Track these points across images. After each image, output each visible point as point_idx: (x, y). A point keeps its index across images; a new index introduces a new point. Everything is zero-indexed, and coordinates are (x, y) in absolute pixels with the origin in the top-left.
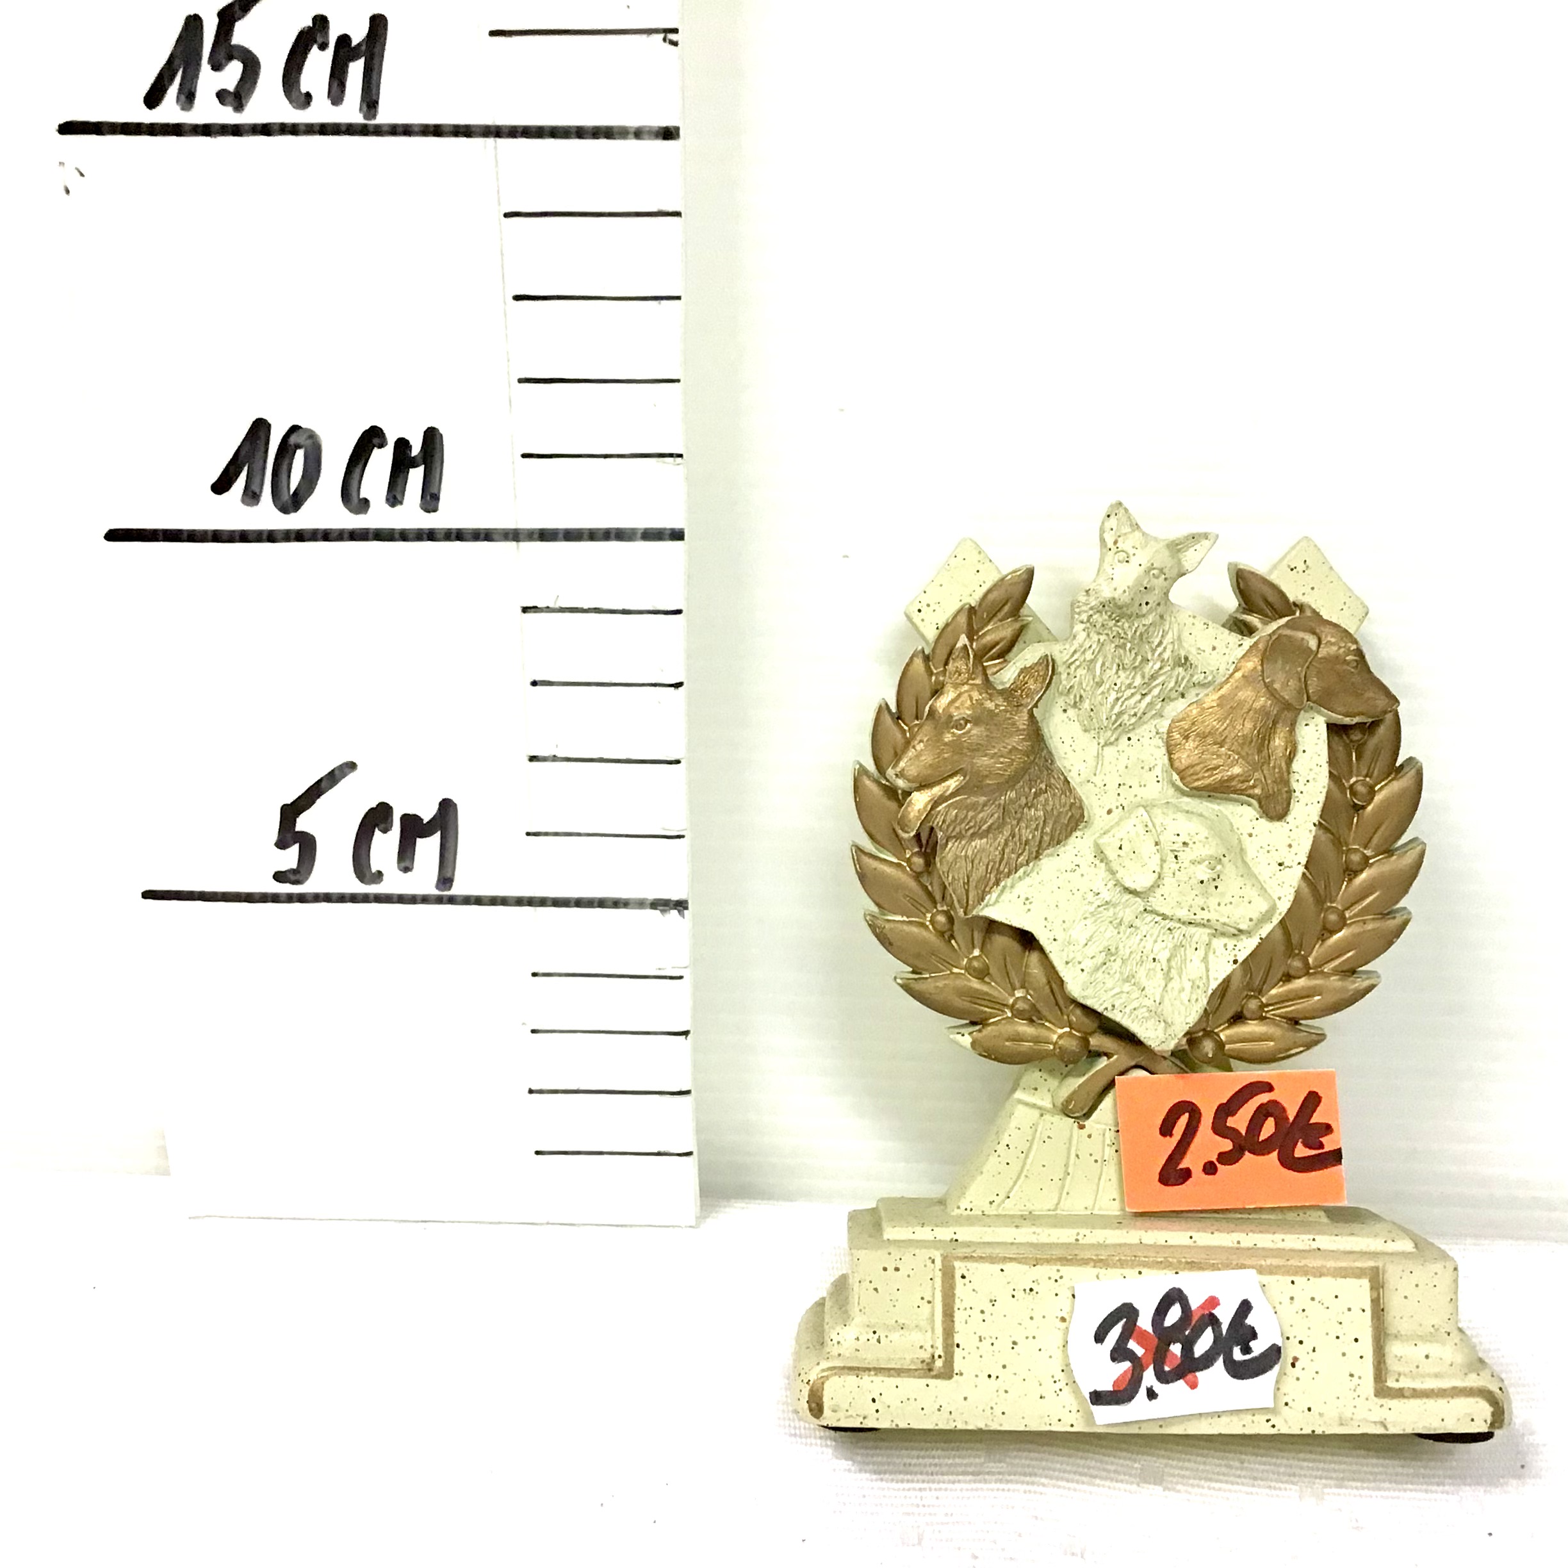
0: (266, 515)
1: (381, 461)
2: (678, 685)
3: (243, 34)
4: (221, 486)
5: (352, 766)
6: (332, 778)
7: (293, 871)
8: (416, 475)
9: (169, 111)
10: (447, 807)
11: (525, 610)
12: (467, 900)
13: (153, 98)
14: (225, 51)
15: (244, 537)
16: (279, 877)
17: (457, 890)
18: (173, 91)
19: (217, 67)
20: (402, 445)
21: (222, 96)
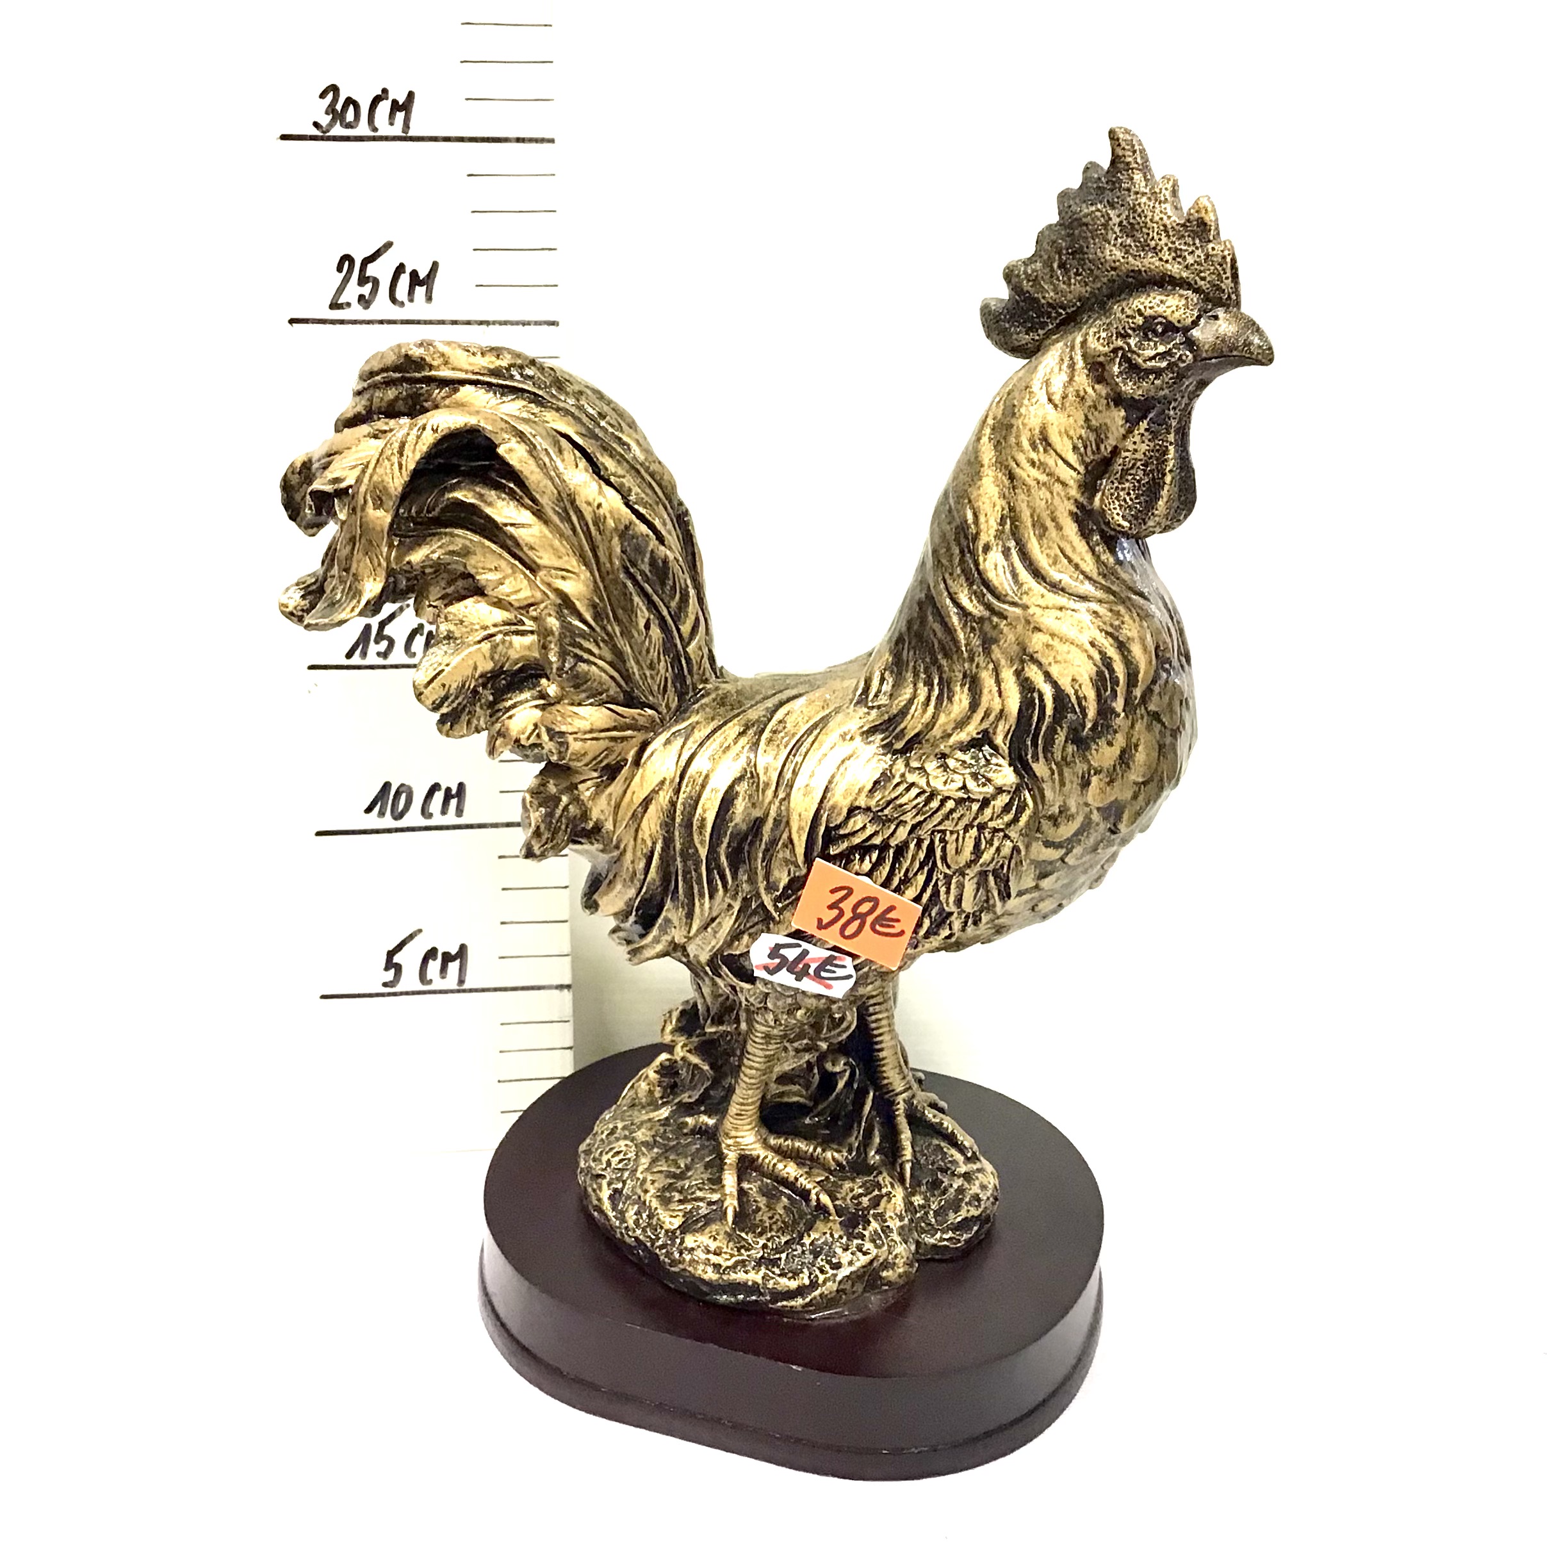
0: (388, 822)
1: (439, 796)
2: (566, 887)
3: (388, 631)
4: (369, 810)
5: (420, 931)
6: (411, 937)
7: (391, 982)
8: (454, 802)
9: (356, 660)
10: (463, 948)
11: (500, 857)
12: (471, 991)
13: (349, 655)
14: (380, 636)
15: (377, 831)
16: (385, 985)
17: (466, 986)
18: (358, 652)
19: (377, 642)
20: (448, 790)
21: (379, 654)
